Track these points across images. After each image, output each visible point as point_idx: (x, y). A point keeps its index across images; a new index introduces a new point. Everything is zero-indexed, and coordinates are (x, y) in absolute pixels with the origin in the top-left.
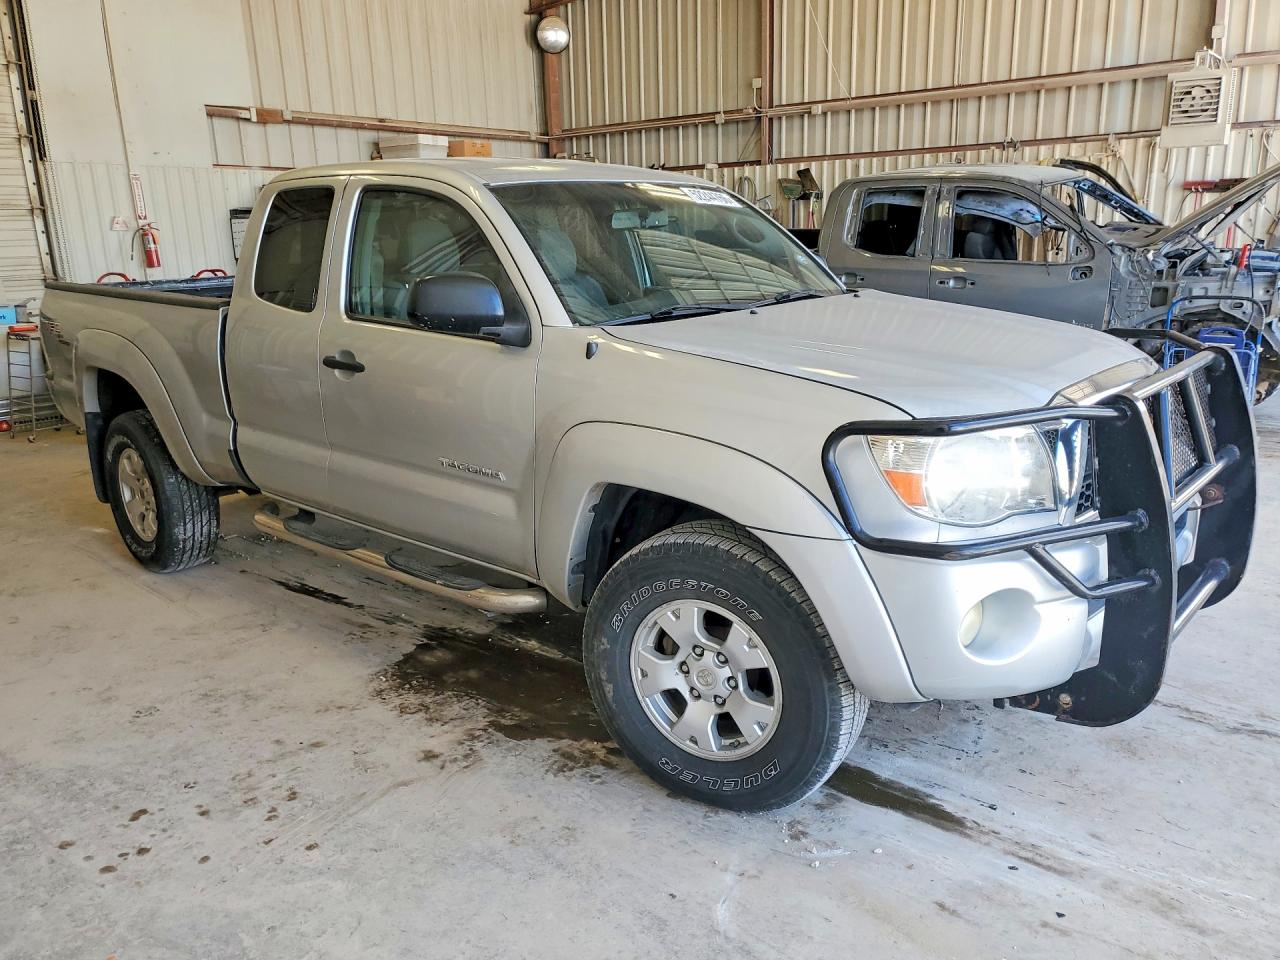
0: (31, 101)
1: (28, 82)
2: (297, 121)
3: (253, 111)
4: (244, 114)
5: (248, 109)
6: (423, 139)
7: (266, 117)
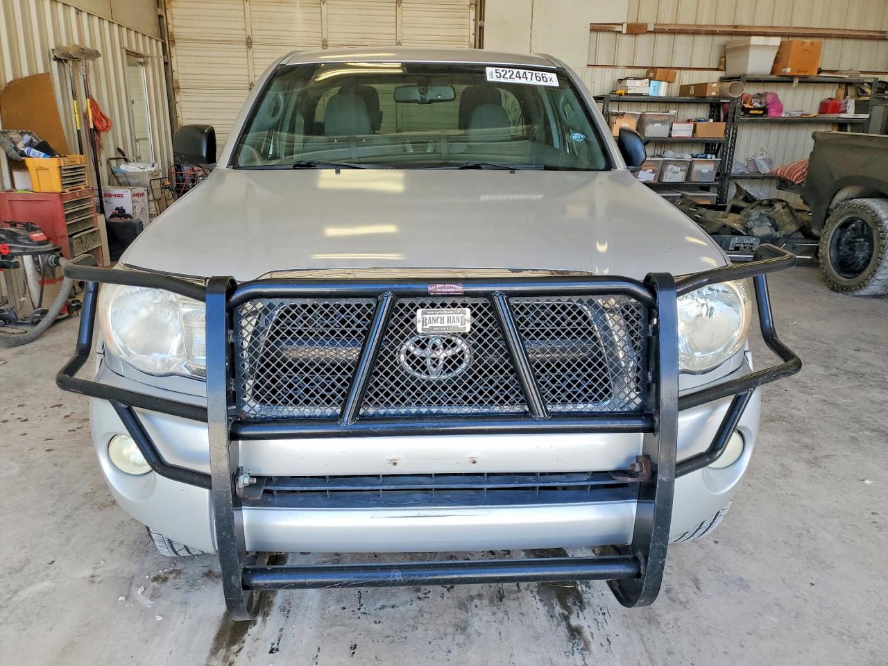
0: (480, 28)
1: (481, 16)
2: (658, 31)
3: (625, 25)
4: (618, 28)
5: (622, 25)
6: (755, 40)
7: (635, 30)
